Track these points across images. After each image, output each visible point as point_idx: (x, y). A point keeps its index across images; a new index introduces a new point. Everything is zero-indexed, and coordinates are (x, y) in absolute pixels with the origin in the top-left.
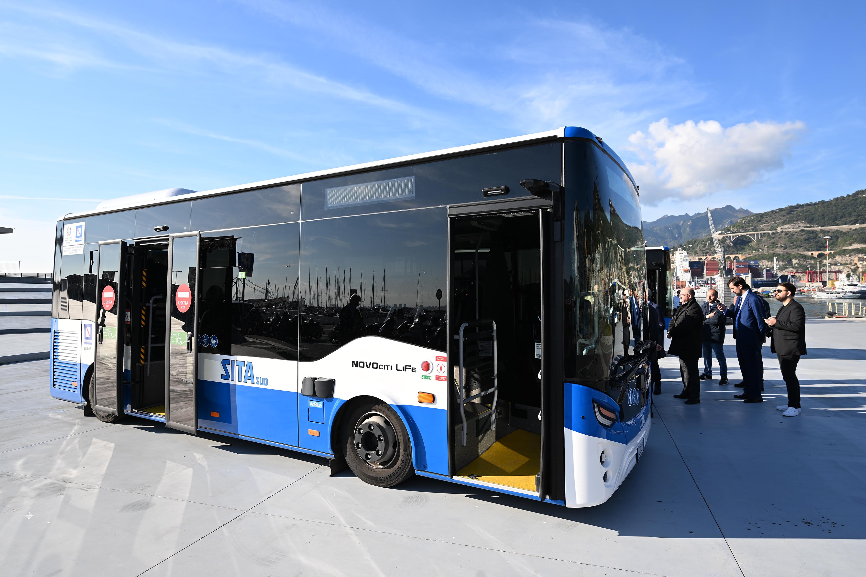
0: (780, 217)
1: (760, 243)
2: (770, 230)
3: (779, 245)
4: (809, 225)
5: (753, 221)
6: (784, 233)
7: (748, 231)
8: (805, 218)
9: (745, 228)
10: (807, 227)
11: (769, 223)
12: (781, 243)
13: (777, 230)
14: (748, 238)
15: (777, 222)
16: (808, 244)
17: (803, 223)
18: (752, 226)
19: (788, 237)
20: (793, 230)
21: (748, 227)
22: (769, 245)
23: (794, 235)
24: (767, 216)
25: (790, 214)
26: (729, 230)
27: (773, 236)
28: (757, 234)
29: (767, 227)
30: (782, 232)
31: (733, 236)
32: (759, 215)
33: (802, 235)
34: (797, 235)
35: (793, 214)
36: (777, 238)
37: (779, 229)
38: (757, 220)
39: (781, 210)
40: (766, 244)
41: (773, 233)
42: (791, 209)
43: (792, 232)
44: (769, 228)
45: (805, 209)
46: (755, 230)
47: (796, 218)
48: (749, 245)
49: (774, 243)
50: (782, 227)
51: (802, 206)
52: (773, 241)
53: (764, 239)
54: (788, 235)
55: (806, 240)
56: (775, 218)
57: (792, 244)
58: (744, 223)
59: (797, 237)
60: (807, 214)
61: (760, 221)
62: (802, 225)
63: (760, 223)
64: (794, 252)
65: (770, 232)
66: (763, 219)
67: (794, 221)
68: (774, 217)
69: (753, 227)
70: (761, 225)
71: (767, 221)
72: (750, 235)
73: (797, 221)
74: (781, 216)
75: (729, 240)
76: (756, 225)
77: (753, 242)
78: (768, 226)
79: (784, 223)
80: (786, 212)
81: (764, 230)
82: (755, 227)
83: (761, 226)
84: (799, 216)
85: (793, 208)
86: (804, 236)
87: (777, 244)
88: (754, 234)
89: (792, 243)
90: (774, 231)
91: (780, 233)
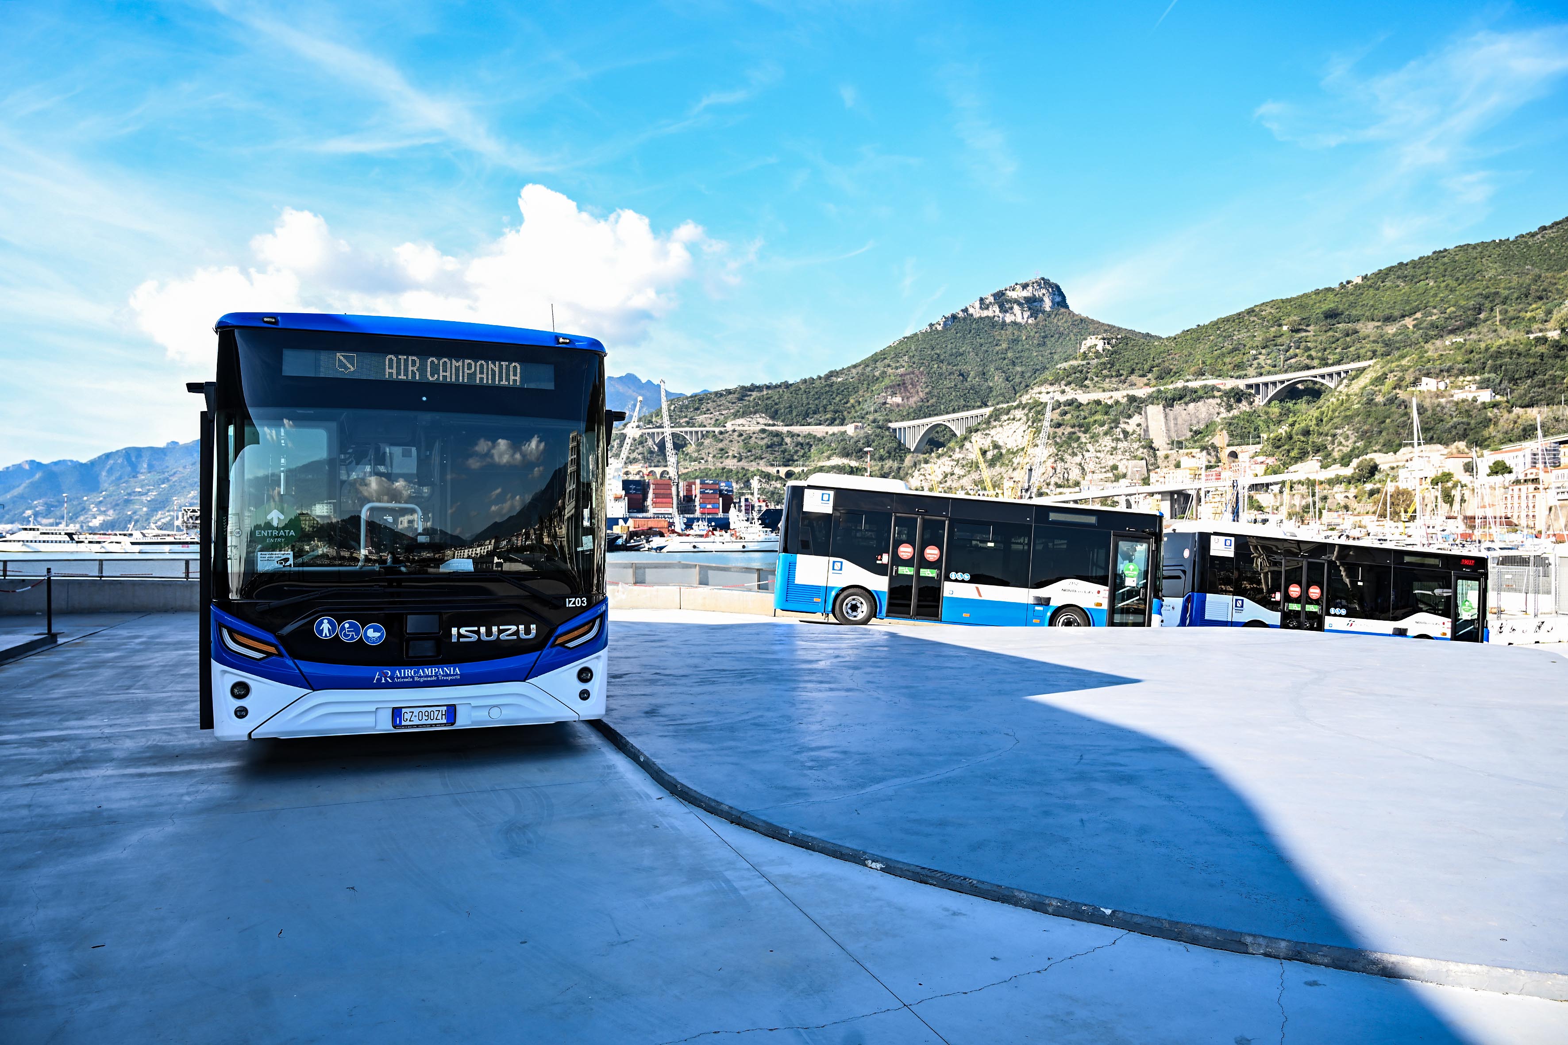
0: (727, 403)
1: (701, 448)
2: (715, 426)
3: (730, 454)
4: (771, 422)
5: (687, 407)
6: (736, 434)
7: (681, 426)
8: (767, 410)
9: (676, 419)
10: (769, 425)
11: (712, 413)
12: (734, 449)
13: (725, 427)
14: (681, 439)
15: (723, 412)
16: (772, 454)
17: (763, 418)
18: (686, 417)
19: (743, 441)
20: (749, 428)
21: (680, 417)
22: (715, 453)
23: (751, 437)
24: (709, 401)
25: (742, 400)
26: (650, 422)
27: (721, 437)
28: (697, 432)
29: (709, 421)
30: (734, 431)
31: (658, 433)
32: (696, 398)
33: (762, 439)
34: (756, 438)
35: (749, 401)
36: (727, 442)
37: (729, 426)
38: (693, 406)
39: (729, 392)
40: (711, 450)
41: (721, 433)
42: (744, 392)
43: (748, 432)
44: (713, 422)
45: (765, 393)
46: (691, 425)
47: (753, 408)
48: (683, 452)
49: (722, 450)
50: (733, 422)
51: (759, 388)
52: (721, 445)
53: (707, 442)
54: (743, 438)
55: (768, 447)
56: (720, 406)
57: (749, 454)
58: (674, 410)
59: (756, 441)
60: (769, 402)
61: (697, 409)
62: (762, 421)
63: (699, 412)
64: (753, 467)
65: (717, 430)
66: (703, 406)
67: (751, 413)
68: (719, 403)
69: (687, 419)
70: (699, 415)
71: (708, 410)
72: (686, 432)
73: (755, 413)
74: (729, 403)
75: (651, 440)
76: (692, 415)
77: (689, 445)
78: (711, 419)
79: (736, 416)
80: (736, 395)
81: (705, 426)
82: (691, 419)
83: (701, 418)
84: (758, 404)
85: (746, 390)
86: (765, 441)
87: (727, 453)
88: (691, 432)
89: (749, 451)
90: (722, 429)
91: (730, 433)
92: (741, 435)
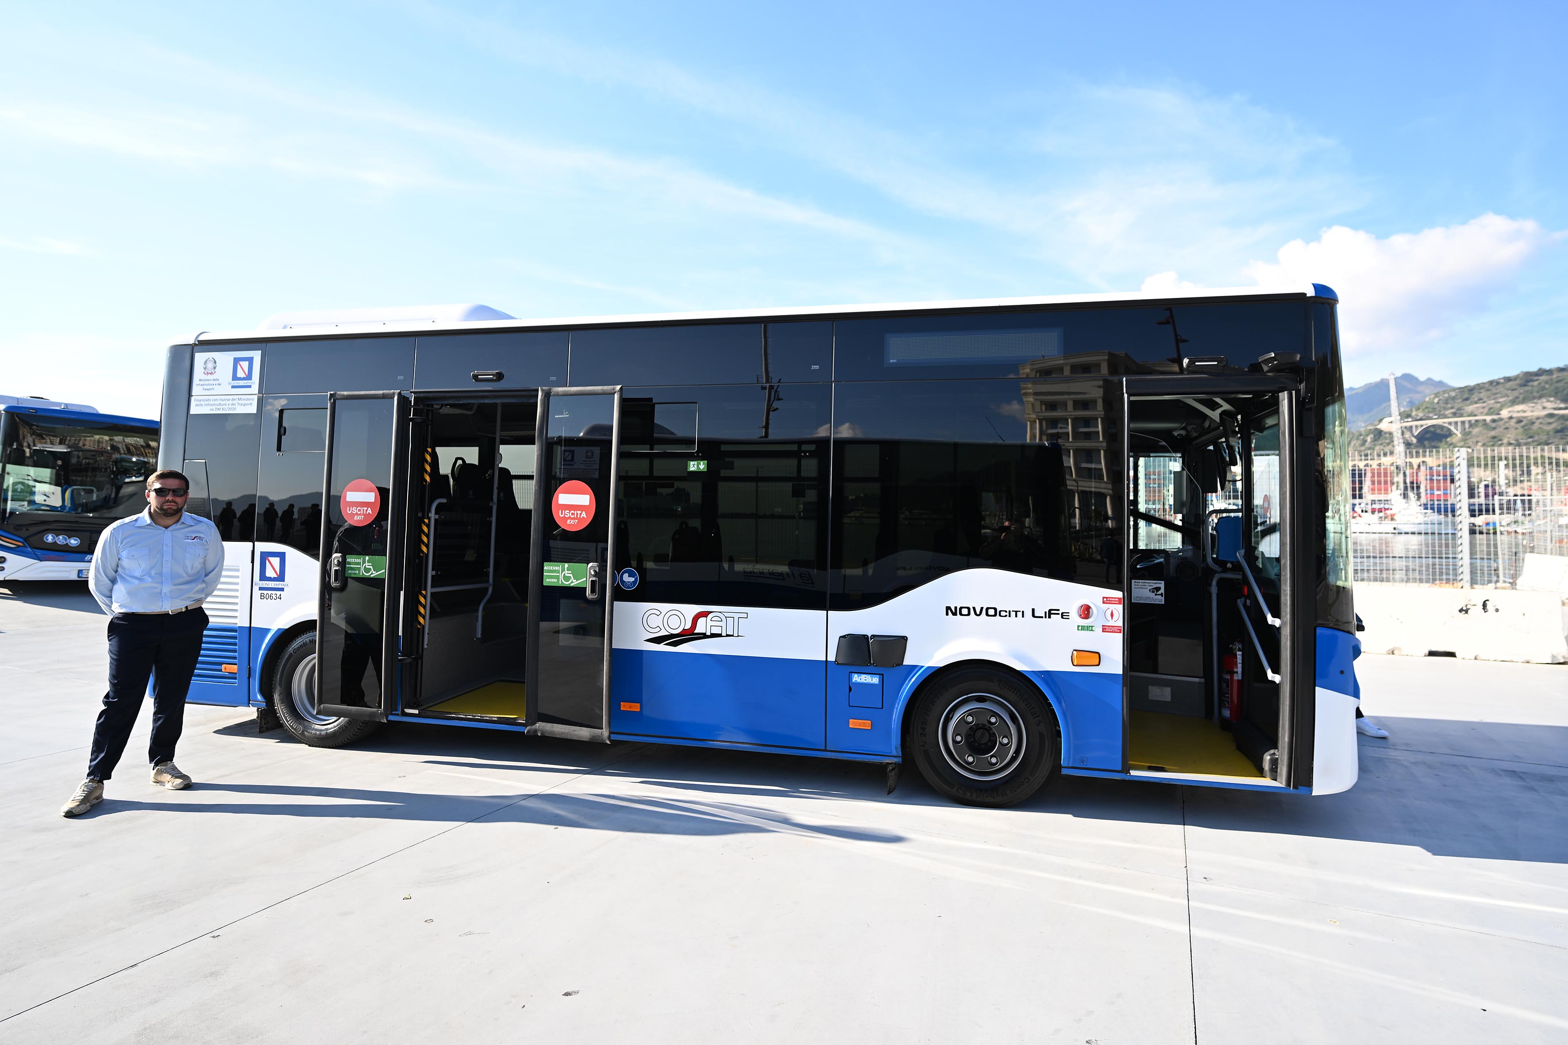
0: (1506, 391)
1: (1469, 437)
2: (1487, 414)
3: (1505, 441)
4: (1562, 405)
5: (1454, 398)
6: (1514, 421)
7: (1446, 417)
8: (1556, 393)
9: (1440, 411)
10: (1560, 409)
11: (1484, 402)
12: (1510, 437)
13: (1499, 414)
14: (1445, 429)
15: (1500, 400)
16: (1563, 439)
17: (1551, 402)
18: (1452, 408)
19: (1523, 427)
20: (1532, 414)
21: (1445, 409)
22: (1485, 441)
23: (1533, 423)
24: (1482, 391)
25: (1525, 385)
26: (1409, 416)
27: (1494, 425)
28: (1463, 423)
29: (1481, 410)
30: (1511, 418)
31: (1417, 426)
32: (1466, 389)
33: (1550, 423)
34: (1541, 423)
35: (1532, 386)
36: (1501, 430)
37: (1505, 413)
38: (1461, 397)
39: (1508, 379)
40: (1480, 439)
41: (1494, 421)
42: (1527, 378)
43: (1529, 418)
44: (1486, 410)
45: (1555, 376)
46: (1457, 415)
47: (1538, 392)
48: (1447, 442)
49: (1494, 437)
50: (1510, 409)
51: (1549, 372)
52: (1493, 433)
53: (1475, 431)
54: (1522, 424)
55: (1557, 431)
56: (1496, 394)
57: (1530, 440)
58: (1438, 403)
59: (1541, 426)
60: (1560, 385)
61: (1467, 399)
62: (1549, 405)
63: (1468, 402)
64: (1535, 452)
65: (1488, 418)
66: (1473, 396)
67: (1534, 398)
68: (1494, 391)
69: (1453, 410)
70: (1469, 405)
71: (1481, 399)
72: (1450, 423)
73: (1540, 397)
74: (1508, 390)
75: (1409, 433)
76: (1460, 405)
77: (1454, 436)
78: (1484, 408)
79: (1514, 402)
80: (1518, 382)
81: (1475, 415)
82: (1459, 409)
83: (1470, 408)
84: (1544, 389)
85: (1531, 376)
86: (1554, 426)
87: (1500, 440)
88: (1456, 423)
89: (1531, 437)
90: (1495, 417)
91: (1506, 420)
92: (1519, 421)
